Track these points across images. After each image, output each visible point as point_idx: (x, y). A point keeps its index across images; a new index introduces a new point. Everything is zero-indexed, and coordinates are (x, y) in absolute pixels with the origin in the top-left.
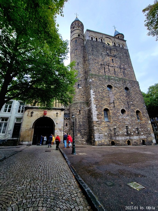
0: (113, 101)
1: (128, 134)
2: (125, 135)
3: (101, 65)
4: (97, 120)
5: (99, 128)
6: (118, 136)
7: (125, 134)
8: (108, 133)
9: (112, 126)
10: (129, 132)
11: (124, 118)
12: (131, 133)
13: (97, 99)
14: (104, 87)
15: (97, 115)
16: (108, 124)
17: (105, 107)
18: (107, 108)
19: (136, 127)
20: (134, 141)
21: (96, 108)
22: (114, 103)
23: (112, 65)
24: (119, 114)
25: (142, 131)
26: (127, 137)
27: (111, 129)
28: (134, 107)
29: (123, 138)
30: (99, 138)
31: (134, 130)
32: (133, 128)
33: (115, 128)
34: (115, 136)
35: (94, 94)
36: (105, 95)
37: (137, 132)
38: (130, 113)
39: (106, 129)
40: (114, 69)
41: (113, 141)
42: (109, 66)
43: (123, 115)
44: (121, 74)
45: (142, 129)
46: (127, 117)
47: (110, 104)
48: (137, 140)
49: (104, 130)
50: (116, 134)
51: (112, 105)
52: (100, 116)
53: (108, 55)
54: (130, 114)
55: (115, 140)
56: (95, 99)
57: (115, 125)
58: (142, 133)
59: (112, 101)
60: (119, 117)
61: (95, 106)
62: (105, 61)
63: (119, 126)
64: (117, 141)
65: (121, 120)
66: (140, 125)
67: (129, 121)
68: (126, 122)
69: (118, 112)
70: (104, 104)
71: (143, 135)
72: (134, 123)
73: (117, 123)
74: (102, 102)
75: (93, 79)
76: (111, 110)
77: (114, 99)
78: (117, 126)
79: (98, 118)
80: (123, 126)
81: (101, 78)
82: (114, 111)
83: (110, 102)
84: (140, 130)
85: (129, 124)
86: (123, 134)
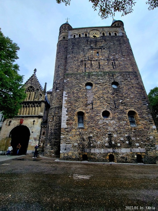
0: (91, 102)
1: (111, 146)
2: (106, 147)
3: (82, 61)
4: (66, 126)
5: (67, 137)
6: (94, 147)
8: (79, 144)
9: (86, 134)
10: (113, 143)
11: (106, 122)
12: (116, 144)
13: (70, 101)
14: (81, 86)
15: (67, 120)
16: (80, 130)
17: (79, 110)
18: (82, 110)
19: (126, 135)
20: (121, 156)
21: (67, 111)
22: (92, 104)
23: (96, 59)
24: (99, 118)
25: (137, 141)
26: (109, 149)
27: (85, 137)
28: (125, 107)
29: (102, 151)
30: (66, 149)
31: (122, 139)
32: (121, 136)
33: (91, 137)
34: (89, 147)
35: (67, 95)
36: (81, 96)
37: (127, 142)
38: (118, 115)
39: (77, 137)
40: (99, 63)
41: (86, 154)
42: (91, 61)
43: (105, 119)
44: (108, 66)
45: (138, 138)
46: (112, 122)
47: (86, 105)
48: (127, 155)
49: (73, 139)
50: (92, 145)
51: (90, 107)
52: (71, 122)
53: (92, 49)
54: (116, 117)
55: (89, 153)
56: (66, 102)
57: (91, 132)
58: (137, 144)
60: (99, 121)
61: (66, 109)
62: (87, 56)
63: (97, 133)
64: (92, 155)
65: (101, 126)
66: (134, 132)
67: (115, 126)
68: (109, 128)
69: (97, 114)
70: (79, 106)
71: (138, 146)
72: (123, 129)
73: (95, 129)
74: (76, 104)
75: (68, 79)
76: (87, 113)
77: (94, 99)
78: (94, 133)
79: (67, 124)
80: (103, 133)
81: (79, 76)
82: (92, 114)
83: (87, 103)
84: (133, 140)
85: (113, 131)
86: (102, 145)
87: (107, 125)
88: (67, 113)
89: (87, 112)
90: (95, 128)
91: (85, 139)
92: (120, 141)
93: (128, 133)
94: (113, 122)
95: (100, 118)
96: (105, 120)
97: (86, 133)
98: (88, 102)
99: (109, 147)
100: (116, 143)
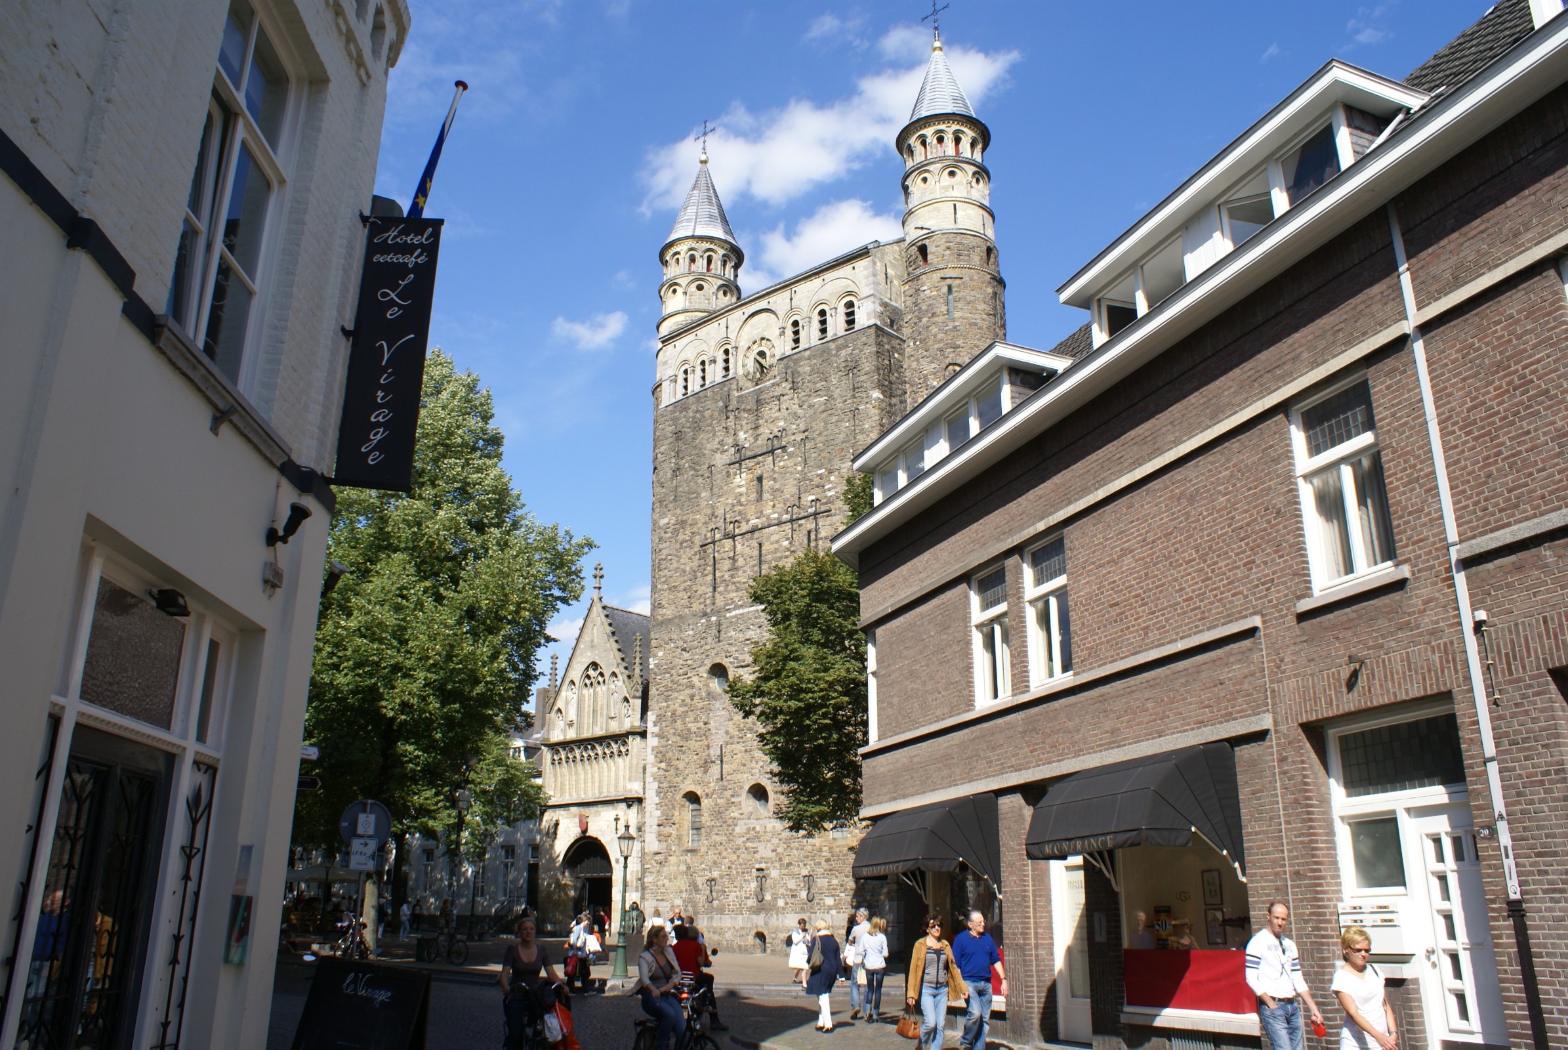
0: (719, 752)
1: (762, 906)
2: (750, 910)
3: (704, 546)
6: (721, 911)
7: (752, 902)
8: (684, 901)
9: (703, 869)
10: (768, 897)
11: (754, 828)
14: (695, 680)
15: (659, 825)
16: (689, 861)
17: (688, 785)
18: (692, 788)
19: (805, 872)
21: (658, 793)
22: (722, 761)
23: (753, 522)
24: (736, 814)
26: (754, 917)
27: (700, 881)
29: (740, 921)
31: (792, 884)
32: (792, 875)
33: (715, 880)
35: (656, 729)
36: (693, 727)
37: (804, 894)
39: (682, 883)
40: (760, 547)
42: (734, 538)
43: (754, 815)
45: (835, 882)
46: (770, 825)
47: (706, 765)
49: (671, 886)
50: (716, 903)
51: (715, 770)
52: (666, 830)
53: (740, 462)
56: (656, 756)
57: (715, 865)
58: (829, 901)
59: (714, 752)
60: (736, 825)
61: (656, 785)
62: (720, 512)
63: (729, 868)
64: (714, 933)
65: (740, 841)
66: (828, 860)
67: (777, 841)
68: (761, 847)
69: (733, 800)
70: (687, 772)
71: (830, 908)
72: (797, 849)
73: (724, 854)
74: (681, 765)
75: (661, 654)
76: (707, 795)
77: (727, 738)
78: (723, 867)
79: (662, 837)
80: (744, 866)
81: (691, 632)
82: (718, 801)
83: (709, 755)
84: (819, 885)
85: (771, 858)
86: (740, 905)
87: (757, 837)
88: (657, 800)
89: (707, 791)
90: (726, 849)
91: (700, 887)
92: (786, 890)
93: (809, 862)
94: (774, 827)
95: (741, 812)
96: (752, 821)
97: (703, 866)
98: (712, 752)
99: (757, 911)
100: (775, 899)
